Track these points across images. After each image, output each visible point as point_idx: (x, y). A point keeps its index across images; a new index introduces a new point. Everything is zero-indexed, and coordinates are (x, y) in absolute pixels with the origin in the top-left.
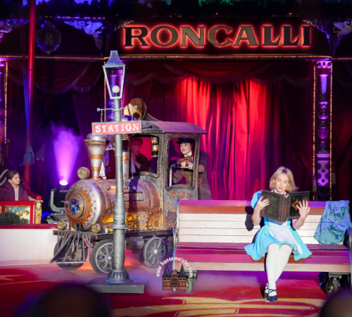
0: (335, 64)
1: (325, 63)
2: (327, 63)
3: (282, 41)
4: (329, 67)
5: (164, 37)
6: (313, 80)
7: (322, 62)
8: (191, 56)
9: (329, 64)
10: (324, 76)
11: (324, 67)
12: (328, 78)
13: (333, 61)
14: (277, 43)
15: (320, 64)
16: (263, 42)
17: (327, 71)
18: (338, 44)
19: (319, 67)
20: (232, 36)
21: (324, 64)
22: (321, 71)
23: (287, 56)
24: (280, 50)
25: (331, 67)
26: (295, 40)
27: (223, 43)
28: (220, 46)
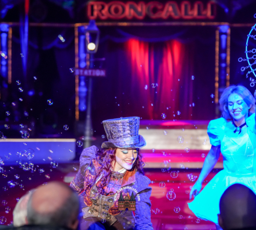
1: (225, 28)
3: (195, 13)
4: (228, 31)
5: (116, 10)
7: (222, 28)
10: (224, 37)
11: (224, 31)
13: (230, 27)
14: (192, 15)
16: (183, 14)
17: (226, 34)
20: (162, 10)
22: (221, 33)
28: (154, 16)
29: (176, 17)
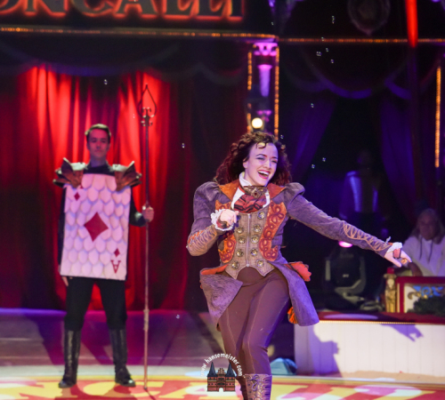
0: (283, 48)
1: (267, 47)
2: (270, 46)
3: (196, 8)
4: (273, 54)
6: (247, 75)
7: (261, 45)
8: (43, 30)
9: (274, 49)
10: (265, 68)
11: (265, 53)
12: (272, 72)
13: (279, 44)
14: (187, 12)
15: (258, 48)
16: (165, 9)
17: (270, 60)
18: (288, 15)
19: (257, 53)
21: (265, 48)
22: (259, 60)
23: (204, 34)
24: (192, 24)
25: (276, 54)
26: (218, 7)
27: (97, 9)
28: (91, 14)
29: (148, 16)
